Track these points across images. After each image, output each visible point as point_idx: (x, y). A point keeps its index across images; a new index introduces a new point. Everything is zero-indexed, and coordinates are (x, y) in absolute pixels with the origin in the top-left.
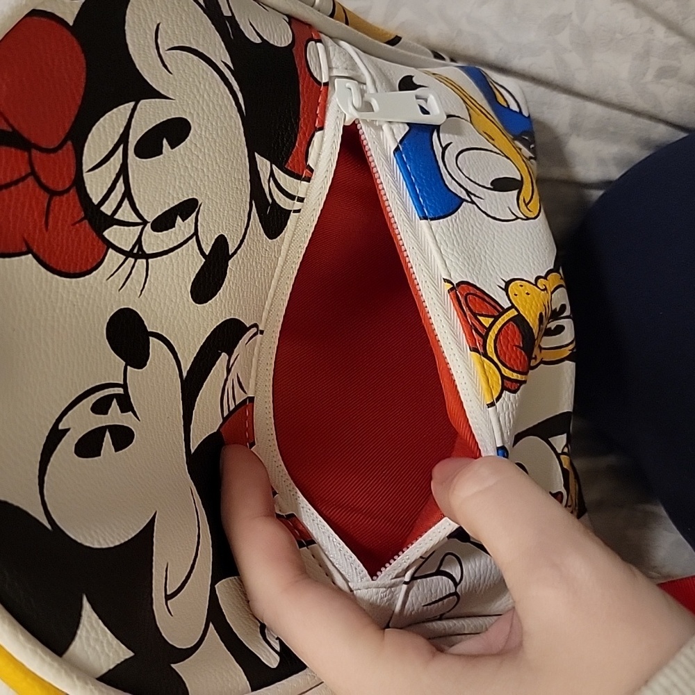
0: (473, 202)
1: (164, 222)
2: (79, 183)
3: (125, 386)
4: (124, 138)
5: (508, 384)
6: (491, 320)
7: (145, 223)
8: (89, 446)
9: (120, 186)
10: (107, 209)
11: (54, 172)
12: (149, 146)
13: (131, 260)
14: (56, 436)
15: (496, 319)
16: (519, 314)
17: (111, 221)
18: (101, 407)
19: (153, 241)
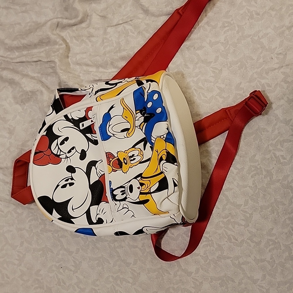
0: (114, 136)
1: (69, 152)
2: (52, 152)
3: (72, 176)
4: (57, 144)
5: (113, 170)
6: (112, 159)
7: (66, 153)
8: (64, 186)
9: (59, 150)
10: (58, 154)
11: (48, 153)
12: (62, 143)
13: (66, 159)
14: (58, 186)
15: (113, 159)
16: (119, 158)
17: (60, 155)
18: (67, 180)
19: (68, 155)
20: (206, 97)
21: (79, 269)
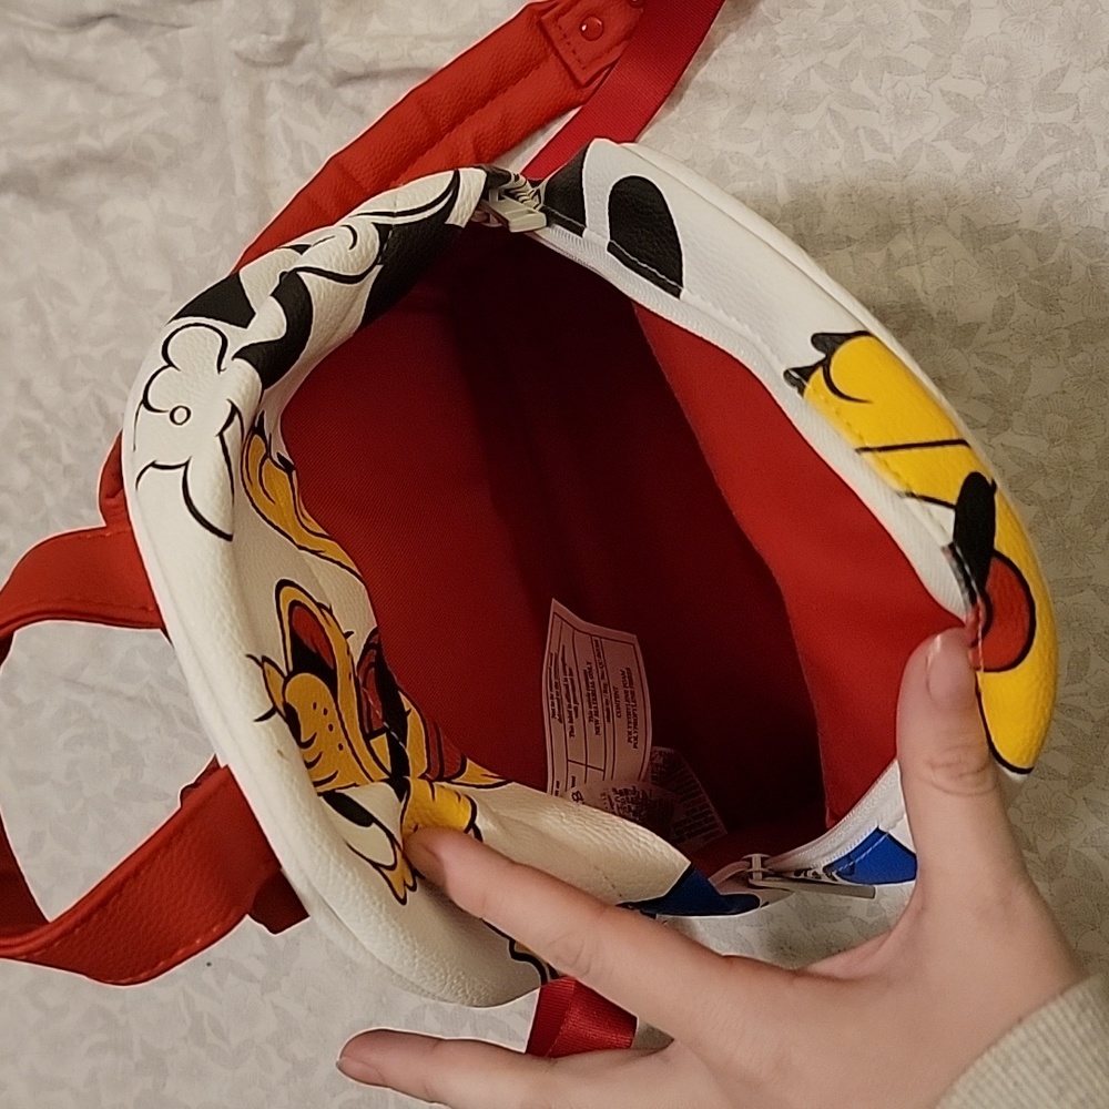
20: (887, 149)
21: (288, 974)
